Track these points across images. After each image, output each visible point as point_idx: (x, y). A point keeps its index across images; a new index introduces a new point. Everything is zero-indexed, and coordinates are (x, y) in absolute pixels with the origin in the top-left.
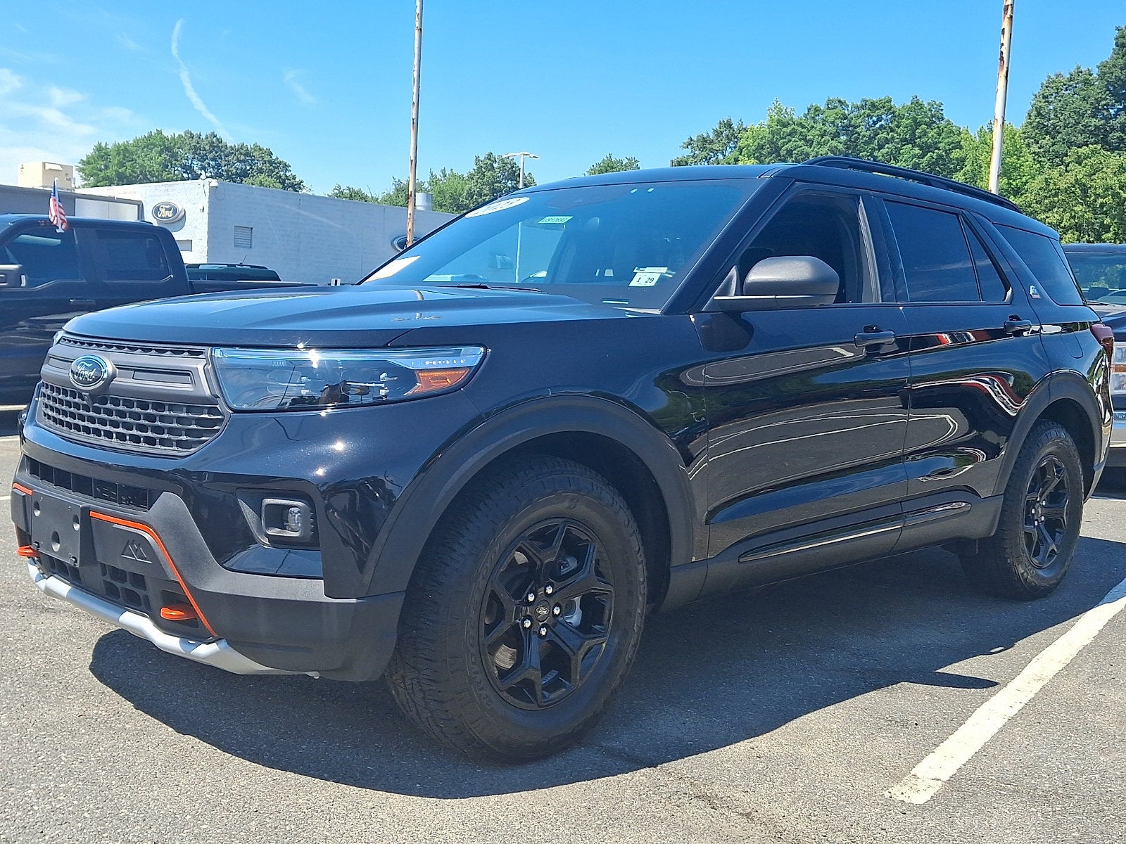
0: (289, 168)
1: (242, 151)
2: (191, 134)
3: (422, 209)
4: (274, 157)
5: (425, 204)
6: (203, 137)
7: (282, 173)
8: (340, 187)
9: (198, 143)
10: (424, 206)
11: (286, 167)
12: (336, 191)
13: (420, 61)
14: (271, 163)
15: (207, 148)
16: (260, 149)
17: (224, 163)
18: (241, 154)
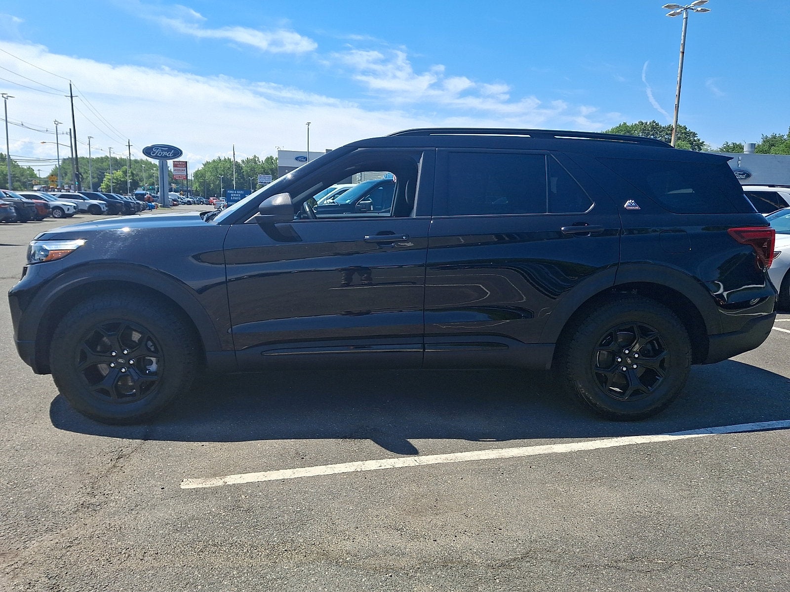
0: (697, 135)
1: (669, 129)
2: (642, 122)
3: (747, 153)
4: (688, 130)
5: (750, 150)
6: (648, 123)
7: (692, 138)
8: (727, 143)
9: (645, 127)
10: (748, 151)
11: (694, 135)
12: (725, 146)
13: (682, 71)
14: (685, 133)
15: (650, 129)
16: (680, 127)
17: (658, 136)
18: (669, 130)
